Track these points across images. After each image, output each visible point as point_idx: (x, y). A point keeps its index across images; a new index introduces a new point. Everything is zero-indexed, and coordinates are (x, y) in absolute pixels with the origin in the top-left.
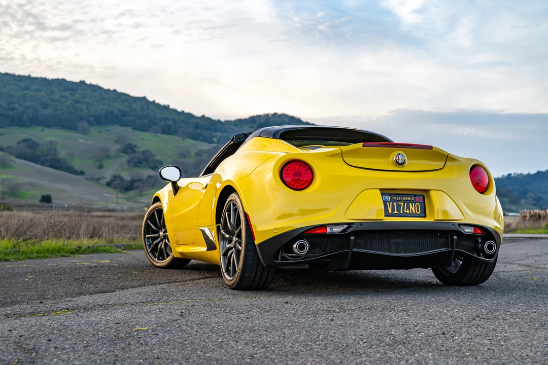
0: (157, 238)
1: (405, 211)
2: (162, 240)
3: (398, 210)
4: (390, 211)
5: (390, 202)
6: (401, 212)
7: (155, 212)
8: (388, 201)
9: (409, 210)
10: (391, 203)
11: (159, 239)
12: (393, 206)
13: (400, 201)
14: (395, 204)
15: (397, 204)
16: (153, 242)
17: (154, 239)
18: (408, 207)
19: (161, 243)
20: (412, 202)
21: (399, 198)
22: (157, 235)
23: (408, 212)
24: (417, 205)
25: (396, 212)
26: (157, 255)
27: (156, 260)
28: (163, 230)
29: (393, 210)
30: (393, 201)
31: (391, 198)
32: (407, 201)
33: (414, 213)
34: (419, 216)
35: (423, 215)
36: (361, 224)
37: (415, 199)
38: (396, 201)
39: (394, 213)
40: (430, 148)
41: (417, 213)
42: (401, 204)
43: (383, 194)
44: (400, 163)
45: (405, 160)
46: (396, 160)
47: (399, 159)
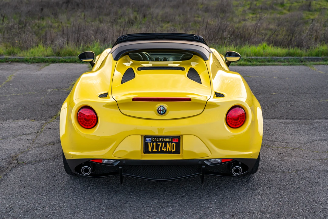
1: (163, 149)
3: (157, 148)
4: (150, 150)
5: (150, 143)
6: (159, 150)
8: (149, 142)
9: (166, 148)
10: (152, 143)
12: (153, 145)
13: (159, 142)
14: (155, 144)
15: (157, 144)
18: (165, 146)
20: (169, 142)
21: (158, 140)
23: (165, 150)
24: (173, 145)
25: (155, 150)
29: (153, 148)
30: (153, 142)
31: (152, 139)
32: (166, 142)
33: (170, 151)
34: (174, 153)
35: (178, 151)
36: (124, 160)
37: (172, 140)
38: (156, 142)
39: (153, 150)
40: (189, 99)
41: (172, 150)
42: (160, 144)
43: (146, 137)
44: (161, 113)
45: (165, 111)
46: (158, 111)
47: (160, 110)
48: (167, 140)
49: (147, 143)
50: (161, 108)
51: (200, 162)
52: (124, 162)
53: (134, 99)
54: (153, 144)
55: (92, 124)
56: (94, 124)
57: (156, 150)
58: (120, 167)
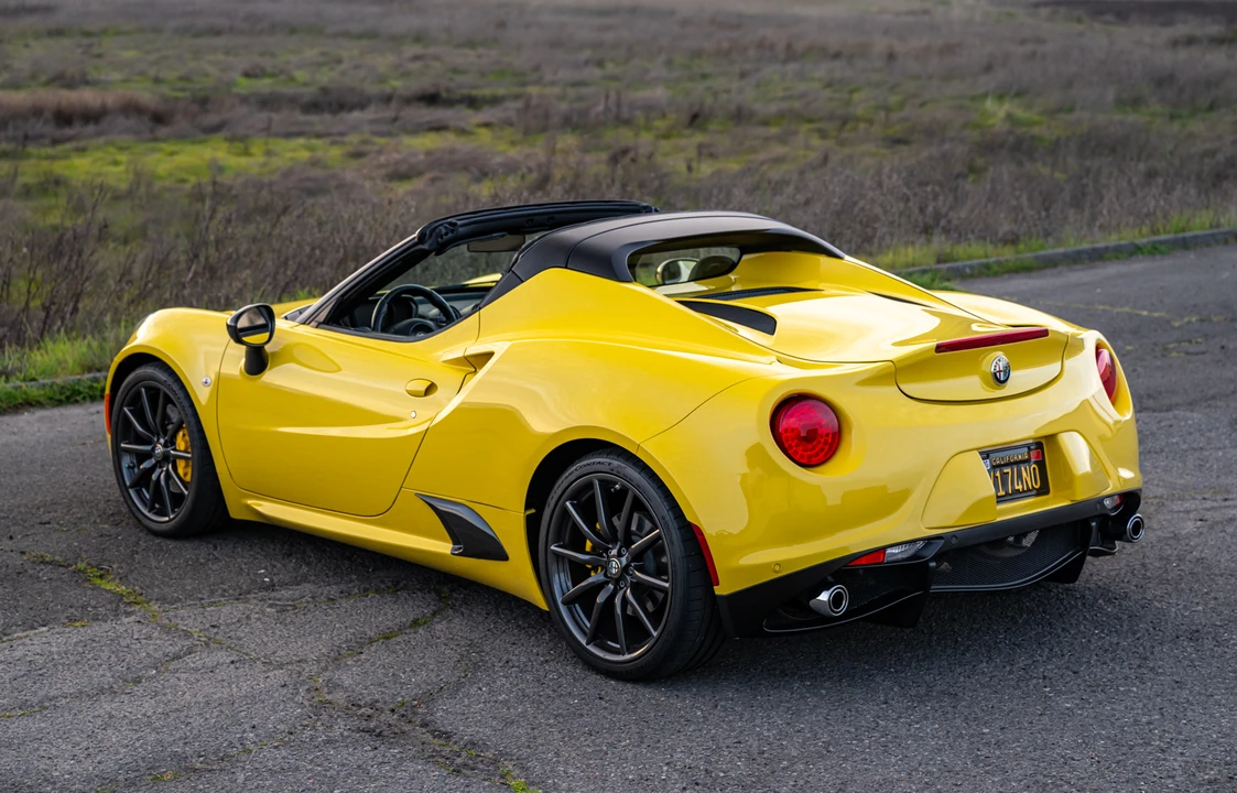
0: (149, 455)
1: (1017, 488)
2: (159, 464)
3: (1005, 486)
6: (1010, 491)
7: (143, 390)
9: (1022, 483)
10: (993, 473)
11: (153, 461)
12: (996, 479)
13: (1006, 465)
14: (998, 474)
15: (1002, 474)
16: (140, 462)
17: (141, 457)
18: (1020, 476)
19: (158, 471)
20: (1025, 463)
21: (1003, 459)
22: (148, 448)
23: (1020, 487)
24: (1034, 469)
25: (1001, 493)
26: (148, 496)
27: (146, 512)
28: (162, 440)
29: (996, 488)
30: (995, 468)
31: (991, 462)
32: (1018, 463)
33: (1031, 488)
34: (1039, 492)
35: (1045, 488)
36: (954, 535)
37: (1028, 454)
38: (1000, 466)
41: (1035, 486)
42: (1008, 473)
43: (986, 455)
44: (1001, 379)
45: (1010, 371)
47: (999, 372)
48: (1020, 457)
50: (1000, 365)
52: (954, 541)
53: (940, 348)
54: (995, 475)
57: (1004, 493)
58: (933, 564)
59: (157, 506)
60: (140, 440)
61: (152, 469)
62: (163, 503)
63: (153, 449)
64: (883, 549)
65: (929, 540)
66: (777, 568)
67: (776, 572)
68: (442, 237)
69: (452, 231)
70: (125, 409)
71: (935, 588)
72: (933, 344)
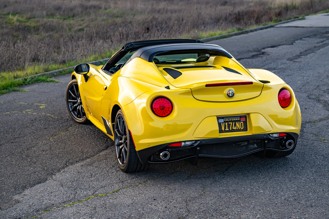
0: (76, 103)
1: (233, 128)
2: (79, 105)
3: (229, 127)
4: (223, 129)
5: (223, 123)
6: (231, 129)
7: (74, 85)
11: (77, 104)
13: (230, 121)
14: (226, 124)
15: (228, 124)
16: (74, 105)
17: (74, 103)
18: (235, 125)
19: (79, 107)
20: (238, 121)
22: (76, 101)
23: (235, 128)
24: (242, 123)
26: (76, 114)
27: (76, 117)
28: (79, 99)
29: (225, 127)
30: (225, 122)
31: (224, 120)
32: (235, 121)
33: (239, 129)
34: (243, 130)
35: (245, 129)
36: (204, 140)
37: (240, 119)
38: (227, 122)
39: (226, 130)
40: (251, 83)
41: (241, 128)
42: (231, 124)
43: (219, 118)
44: (230, 96)
45: (234, 94)
46: (228, 94)
47: (230, 94)
48: (236, 119)
49: (221, 123)
50: (230, 91)
51: (265, 136)
52: (204, 142)
53: (207, 86)
54: (225, 124)
55: (167, 112)
56: (169, 112)
57: (228, 130)
58: (198, 148)
59: (79, 116)
60: (73, 99)
61: (77, 106)
62: (80, 115)
63: (77, 101)
64: (181, 142)
65: (196, 141)
66: (148, 145)
67: (148, 146)
68: (128, 47)
69: (132, 46)
70: (69, 91)
71: (200, 155)
72: (205, 84)
